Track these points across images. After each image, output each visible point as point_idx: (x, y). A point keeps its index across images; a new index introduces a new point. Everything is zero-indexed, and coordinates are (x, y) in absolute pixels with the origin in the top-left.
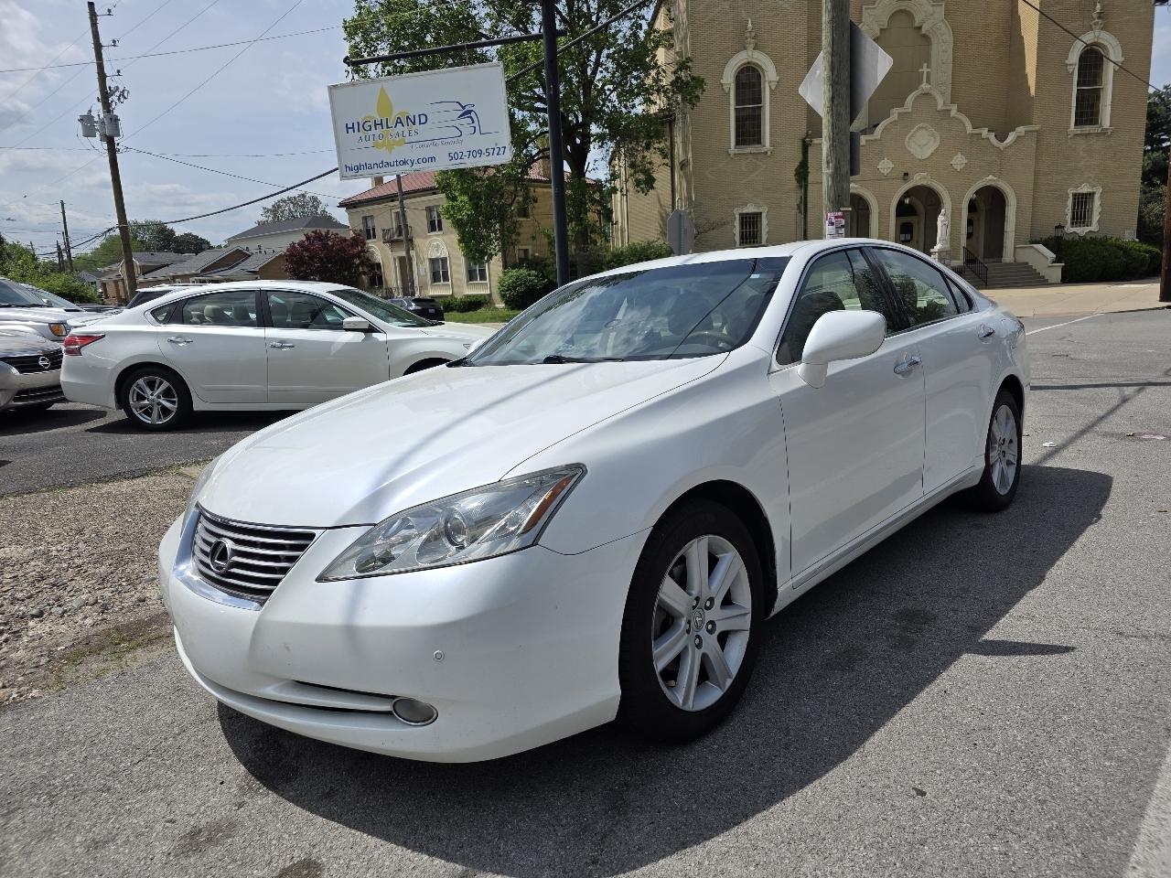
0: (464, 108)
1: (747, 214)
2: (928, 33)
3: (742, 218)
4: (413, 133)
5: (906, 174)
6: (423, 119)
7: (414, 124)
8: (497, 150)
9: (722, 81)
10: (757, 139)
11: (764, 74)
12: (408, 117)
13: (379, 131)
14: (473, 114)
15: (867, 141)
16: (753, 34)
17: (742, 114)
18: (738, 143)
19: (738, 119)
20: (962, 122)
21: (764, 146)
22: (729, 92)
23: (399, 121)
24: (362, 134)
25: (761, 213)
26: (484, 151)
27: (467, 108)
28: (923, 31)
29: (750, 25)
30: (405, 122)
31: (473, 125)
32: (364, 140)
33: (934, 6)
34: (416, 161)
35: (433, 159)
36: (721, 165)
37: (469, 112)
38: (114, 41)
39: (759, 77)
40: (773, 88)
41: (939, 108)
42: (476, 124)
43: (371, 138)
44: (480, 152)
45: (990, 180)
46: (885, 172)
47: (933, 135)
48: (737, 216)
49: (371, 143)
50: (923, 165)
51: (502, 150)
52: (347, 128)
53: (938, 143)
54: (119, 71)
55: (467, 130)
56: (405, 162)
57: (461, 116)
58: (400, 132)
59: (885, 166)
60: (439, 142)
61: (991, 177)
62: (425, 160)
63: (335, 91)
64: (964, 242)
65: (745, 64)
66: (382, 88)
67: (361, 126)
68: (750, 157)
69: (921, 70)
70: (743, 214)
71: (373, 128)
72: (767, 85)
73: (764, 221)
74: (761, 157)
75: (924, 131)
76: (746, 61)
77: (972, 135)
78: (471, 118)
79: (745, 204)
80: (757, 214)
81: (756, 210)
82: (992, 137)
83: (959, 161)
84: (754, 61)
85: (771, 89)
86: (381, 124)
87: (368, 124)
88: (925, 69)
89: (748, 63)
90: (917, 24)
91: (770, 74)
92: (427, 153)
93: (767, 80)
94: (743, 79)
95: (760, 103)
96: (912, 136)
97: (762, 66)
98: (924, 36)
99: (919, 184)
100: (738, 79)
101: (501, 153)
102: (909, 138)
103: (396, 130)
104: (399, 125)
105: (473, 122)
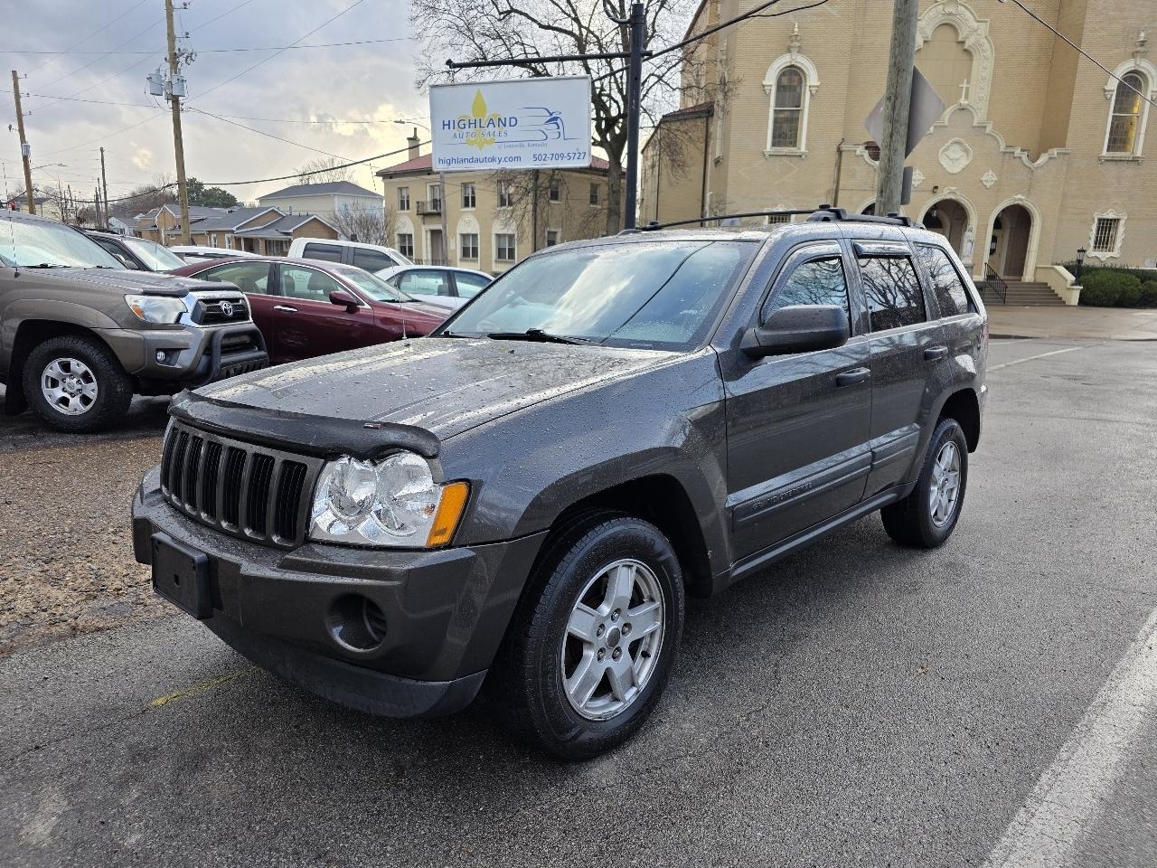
0: (551, 114)
2: (970, 49)
3: (771, 219)
4: (502, 134)
5: (936, 187)
6: (513, 122)
7: (505, 126)
8: (577, 156)
9: (765, 83)
10: (794, 143)
11: (805, 77)
12: (499, 119)
13: (472, 130)
14: (559, 121)
16: (799, 38)
17: (782, 116)
18: (774, 144)
19: (776, 121)
20: (996, 139)
21: (799, 149)
22: (770, 93)
23: (491, 122)
24: (457, 131)
26: (565, 155)
27: (554, 115)
28: (966, 46)
29: (796, 30)
30: (496, 122)
32: (458, 136)
33: (978, 21)
34: (503, 159)
35: (518, 158)
36: (755, 165)
37: (556, 118)
38: (185, 5)
39: (800, 82)
40: (813, 92)
41: (975, 124)
43: (465, 135)
44: (562, 156)
45: (1019, 199)
46: (916, 183)
47: (966, 151)
49: (464, 140)
50: (954, 178)
51: (582, 155)
52: (444, 124)
53: (971, 158)
54: (187, 34)
56: (493, 160)
58: (492, 132)
59: (917, 177)
60: (526, 144)
61: (1019, 196)
62: (512, 159)
63: (435, 90)
64: (986, 258)
65: (787, 67)
66: (479, 91)
67: (456, 124)
68: (785, 159)
69: (961, 86)
71: (467, 126)
72: (808, 87)
74: (796, 159)
75: (957, 147)
76: (788, 64)
77: (1004, 153)
78: (557, 124)
79: (776, 205)
81: (785, 210)
82: (1024, 158)
83: (989, 178)
84: (796, 64)
85: (811, 94)
86: (475, 124)
87: (463, 122)
88: (964, 85)
89: (792, 66)
90: (960, 39)
91: (812, 79)
92: (514, 152)
93: (808, 84)
94: (785, 81)
95: (799, 106)
96: (946, 150)
97: (805, 70)
98: (965, 50)
99: (948, 198)
100: (779, 81)
101: (581, 157)
102: (943, 152)
103: (487, 130)
104: (491, 126)
105: (558, 128)
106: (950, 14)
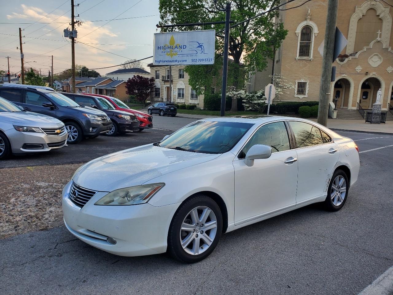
0: (199, 44)
1: (300, 82)
2: (382, 18)
3: (299, 84)
4: (180, 51)
5: (367, 73)
6: (185, 47)
7: (181, 48)
9: (296, 32)
10: (308, 54)
11: (313, 30)
12: (180, 46)
13: (169, 50)
14: (202, 47)
15: (352, 58)
16: (310, 15)
17: (302, 44)
18: (300, 55)
19: (300, 46)
21: (310, 57)
22: (298, 36)
23: (176, 47)
24: (163, 50)
25: (306, 83)
28: (380, 17)
29: (309, 11)
30: (178, 47)
31: (202, 50)
33: (385, 8)
34: (180, 61)
35: (186, 61)
36: (292, 63)
37: (201, 46)
38: (78, 5)
39: (311, 31)
40: (316, 36)
41: (384, 48)
42: (203, 50)
43: (166, 52)
44: (203, 60)
46: (358, 71)
47: (380, 58)
48: (297, 83)
49: (166, 54)
50: (375, 69)
52: (158, 48)
53: (382, 61)
54: (79, 15)
55: (199, 52)
56: (176, 61)
57: (198, 47)
59: (359, 69)
60: (189, 55)
62: (183, 61)
63: (156, 35)
64: (389, 101)
65: (305, 26)
66: (172, 36)
68: (304, 61)
69: (377, 32)
70: (299, 82)
71: (167, 49)
72: (314, 34)
73: (307, 86)
74: (308, 61)
75: (376, 56)
76: (306, 25)
78: (201, 48)
79: (300, 79)
80: (305, 83)
81: (304, 81)
83: (390, 69)
84: (309, 25)
85: (315, 36)
86: (170, 48)
87: (166, 47)
88: (379, 32)
90: (378, 14)
91: (316, 30)
92: (185, 58)
93: (314, 32)
94: (304, 31)
95: (310, 41)
96: (371, 58)
97: (313, 27)
98: (380, 19)
99: (372, 77)
100: (302, 31)
101: (210, 60)
102: (370, 59)
103: (175, 50)
104: (176, 48)
105: (202, 49)
106: (373, 5)
